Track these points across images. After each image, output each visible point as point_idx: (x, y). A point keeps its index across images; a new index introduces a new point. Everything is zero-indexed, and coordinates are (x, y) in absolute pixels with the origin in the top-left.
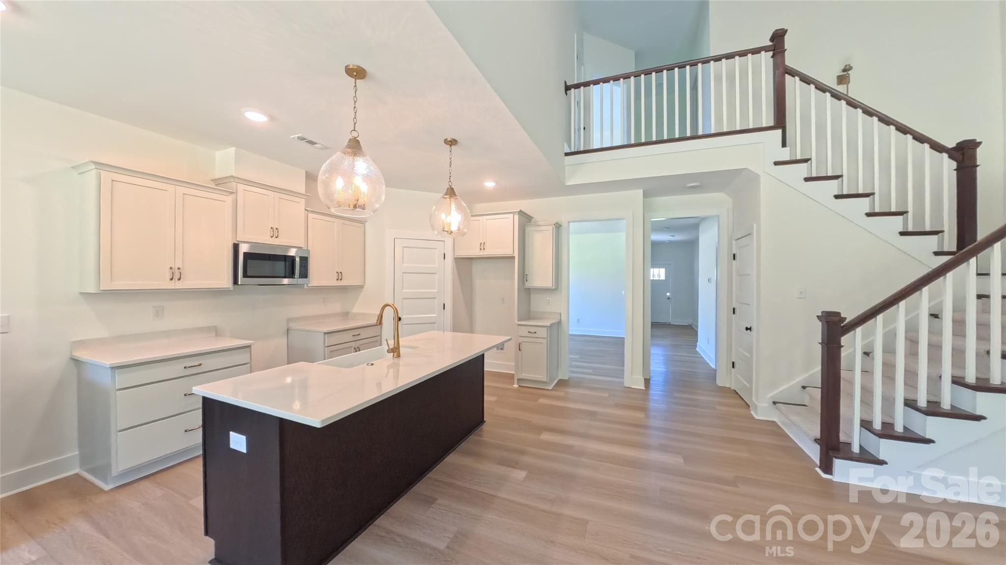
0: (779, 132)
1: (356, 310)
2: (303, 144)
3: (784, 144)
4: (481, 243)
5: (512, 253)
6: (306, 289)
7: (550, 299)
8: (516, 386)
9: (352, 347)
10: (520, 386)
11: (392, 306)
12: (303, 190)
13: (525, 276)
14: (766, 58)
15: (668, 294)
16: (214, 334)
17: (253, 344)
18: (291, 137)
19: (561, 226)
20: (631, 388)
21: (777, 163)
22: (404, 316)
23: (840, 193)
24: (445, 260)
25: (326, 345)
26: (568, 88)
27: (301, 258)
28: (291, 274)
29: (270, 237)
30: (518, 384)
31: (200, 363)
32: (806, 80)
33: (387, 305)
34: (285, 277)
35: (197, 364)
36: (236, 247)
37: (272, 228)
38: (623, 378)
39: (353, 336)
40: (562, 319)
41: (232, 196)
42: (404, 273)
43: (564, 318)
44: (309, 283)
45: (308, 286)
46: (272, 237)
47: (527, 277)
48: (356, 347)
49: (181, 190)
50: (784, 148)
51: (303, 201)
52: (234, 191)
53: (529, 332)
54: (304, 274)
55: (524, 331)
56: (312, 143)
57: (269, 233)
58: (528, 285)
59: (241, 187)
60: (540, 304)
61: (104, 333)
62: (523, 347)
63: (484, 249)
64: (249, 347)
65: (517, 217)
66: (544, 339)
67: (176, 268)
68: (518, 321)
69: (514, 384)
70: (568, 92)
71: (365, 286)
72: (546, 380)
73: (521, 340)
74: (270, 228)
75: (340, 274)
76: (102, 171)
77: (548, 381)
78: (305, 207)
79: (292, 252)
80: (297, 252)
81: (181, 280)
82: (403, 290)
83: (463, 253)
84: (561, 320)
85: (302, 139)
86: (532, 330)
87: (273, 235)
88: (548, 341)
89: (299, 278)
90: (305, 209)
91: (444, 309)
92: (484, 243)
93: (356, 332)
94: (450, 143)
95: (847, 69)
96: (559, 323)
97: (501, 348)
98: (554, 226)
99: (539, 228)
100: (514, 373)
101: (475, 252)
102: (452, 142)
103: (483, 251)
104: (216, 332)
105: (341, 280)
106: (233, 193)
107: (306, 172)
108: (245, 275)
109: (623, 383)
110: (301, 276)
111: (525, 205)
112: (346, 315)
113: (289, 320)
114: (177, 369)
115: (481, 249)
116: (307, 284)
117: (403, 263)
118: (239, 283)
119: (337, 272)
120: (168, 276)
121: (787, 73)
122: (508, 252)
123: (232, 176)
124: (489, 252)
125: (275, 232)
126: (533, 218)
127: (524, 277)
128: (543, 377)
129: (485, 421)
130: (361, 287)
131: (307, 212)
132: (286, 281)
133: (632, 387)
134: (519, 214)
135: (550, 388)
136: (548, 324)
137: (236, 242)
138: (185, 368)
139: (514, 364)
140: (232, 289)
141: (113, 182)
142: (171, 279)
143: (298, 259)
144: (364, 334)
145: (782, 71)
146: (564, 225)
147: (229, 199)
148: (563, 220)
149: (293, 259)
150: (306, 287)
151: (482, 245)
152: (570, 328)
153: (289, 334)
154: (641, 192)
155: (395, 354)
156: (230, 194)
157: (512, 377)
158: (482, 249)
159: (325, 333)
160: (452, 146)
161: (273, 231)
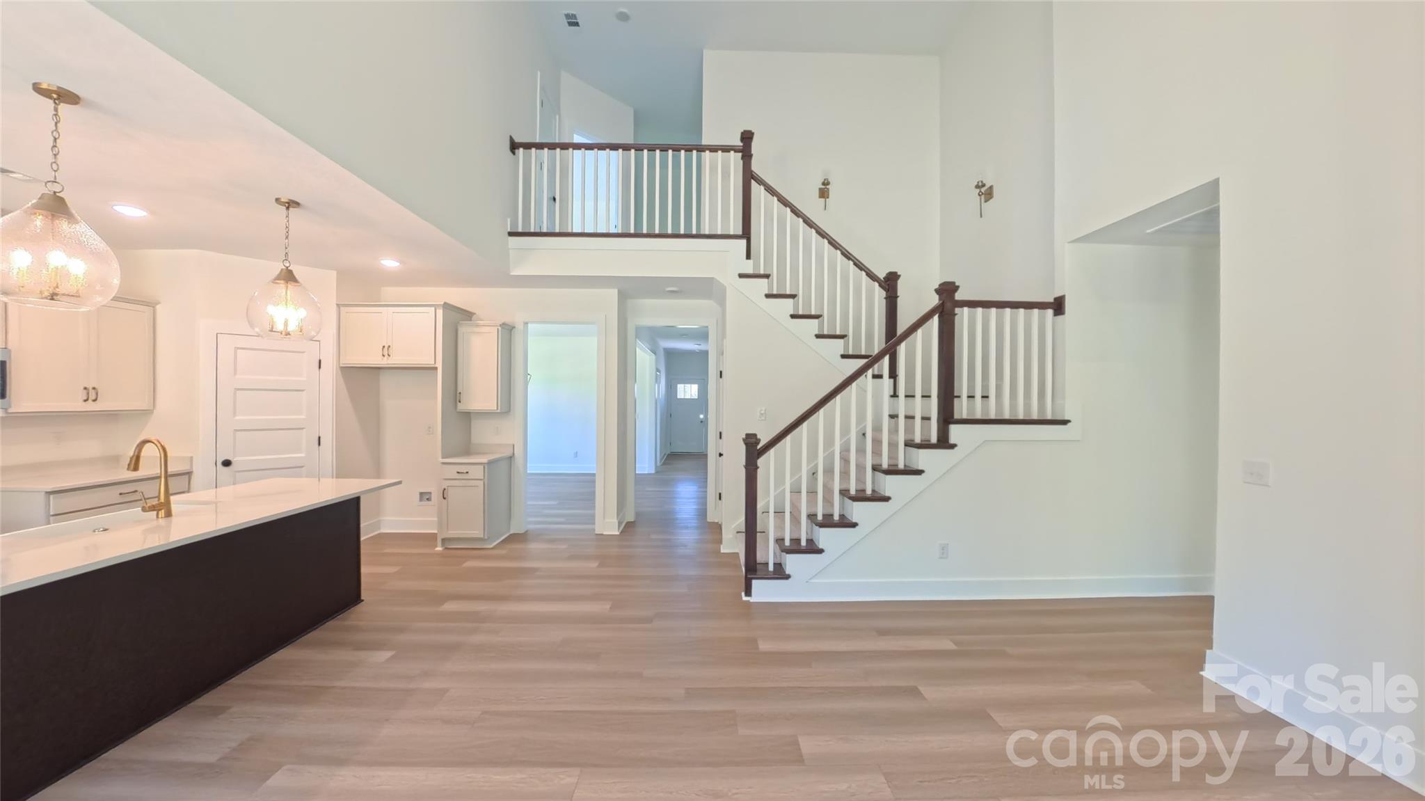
0: (744, 242)
3: (748, 256)
4: (384, 347)
5: (433, 362)
7: (494, 426)
8: (439, 549)
10: (446, 548)
11: (155, 442)
13: (458, 395)
14: (735, 159)
15: (701, 416)
19: (514, 327)
20: (602, 534)
21: (741, 276)
22: (236, 460)
23: (796, 313)
24: (321, 371)
26: (514, 146)
30: (443, 544)
32: (771, 191)
33: (145, 442)
38: (594, 524)
39: (121, 494)
40: (515, 452)
42: (238, 389)
43: (518, 452)
47: (460, 397)
50: (748, 261)
53: (458, 473)
55: (451, 472)
58: (461, 407)
60: (483, 433)
62: (450, 493)
63: (389, 355)
65: (440, 312)
66: (480, 481)
68: (443, 458)
69: (436, 547)
70: (516, 151)
71: (158, 412)
72: (482, 536)
73: (446, 484)
75: (92, 391)
77: (486, 538)
82: (234, 416)
83: (356, 360)
84: (514, 454)
86: (463, 469)
88: (486, 484)
91: (319, 444)
92: (389, 347)
93: (128, 488)
94: (287, 205)
95: (826, 183)
96: (511, 458)
97: (428, 499)
98: (500, 328)
99: (477, 330)
100: (436, 532)
101: (375, 360)
102: (291, 204)
103: (388, 358)
105: (92, 401)
109: (594, 530)
111: (458, 296)
115: (384, 355)
116: (6, 409)
117: (235, 374)
119: (86, 388)
121: (753, 178)
122: (427, 360)
124: (397, 359)
126: (475, 314)
127: (454, 395)
128: (478, 533)
129: (363, 601)
130: (147, 413)
133: (605, 533)
134: (443, 307)
135: (491, 546)
136: (485, 460)
139: (436, 519)
145: (749, 176)
146: (520, 327)
148: (518, 319)
150: (2, 414)
151: (386, 349)
152: (528, 465)
154: (616, 293)
155: (162, 513)
157: (434, 536)
158: (386, 356)
159: (48, 493)
160: (291, 209)
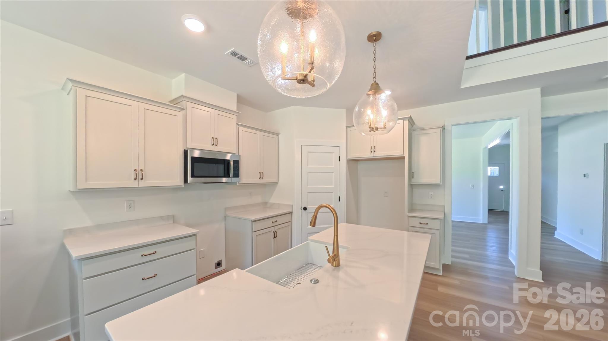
1: (272, 200)
2: (235, 59)
5: (403, 154)
6: (238, 186)
7: (432, 193)
9: (272, 231)
12: (235, 109)
13: (412, 174)
15: (502, 187)
16: (172, 222)
17: (198, 232)
18: (226, 53)
19: (445, 128)
20: (525, 279)
22: (308, 207)
24: (340, 162)
25: (253, 231)
27: (234, 161)
28: (227, 174)
29: (211, 145)
31: (154, 251)
34: (224, 177)
35: (152, 252)
36: (186, 152)
37: (213, 138)
39: (272, 222)
40: (445, 211)
41: (184, 112)
42: (309, 172)
43: (447, 211)
44: (240, 181)
45: (239, 184)
46: (213, 145)
48: (275, 232)
49: (143, 106)
51: (235, 117)
52: (184, 107)
53: (421, 223)
54: (237, 174)
56: (243, 58)
57: (210, 141)
58: (416, 181)
59: (189, 105)
61: (88, 223)
63: (375, 152)
64: (194, 235)
65: (406, 122)
66: (437, 231)
67: (140, 170)
68: (409, 213)
71: (279, 183)
74: (211, 138)
75: (262, 174)
76: (78, 88)
78: (237, 122)
79: (228, 157)
80: (231, 157)
81: (143, 179)
82: (308, 185)
83: (354, 155)
85: (234, 54)
86: (424, 221)
87: (214, 143)
89: (233, 177)
90: (237, 124)
91: (339, 200)
92: (375, 146)
93: (274, 220)
94: (373, 38)
98: (441, 129)
99: (425, 132)
101: (366, 154)
102: (376, 37)
104: (174, 221)
105: (262, 178)
106: (182, 109)
107: (238, 95)
108: (193, 176)
110: (234, 176)
112: (265, 205)
113: (226, 209)
114: (135, 257)
115: (372, 152)
116: (239, 182)
117: (308, 165)
118: (188, 182)
119: (260, 173)
120: (133, 177)
122: (398, 153)
123: (182, 96)
124: (380, 154)
125: (215, 141)
126: (415, 124)
130: (276, 184)
131: (238, 126)
132: (224, 180)
134: (408, 120)
135: (440, 274)
137: (186, 149)
138: (142, 256)
140: (183, 186)
141: (87, 97)
142: (135, 179)
143: (232, 163)
144: (280, 220)
146: (449, 128)
147: (180, 114)
148: (448, 124)
149: (228, 162)
150: (238, 184)
151: (373, 148)
153: (226, 221)
154: (538, 90)
156: (181, 110)
159: (252, 221)
160: (374, 42)
161: (214, 141)
